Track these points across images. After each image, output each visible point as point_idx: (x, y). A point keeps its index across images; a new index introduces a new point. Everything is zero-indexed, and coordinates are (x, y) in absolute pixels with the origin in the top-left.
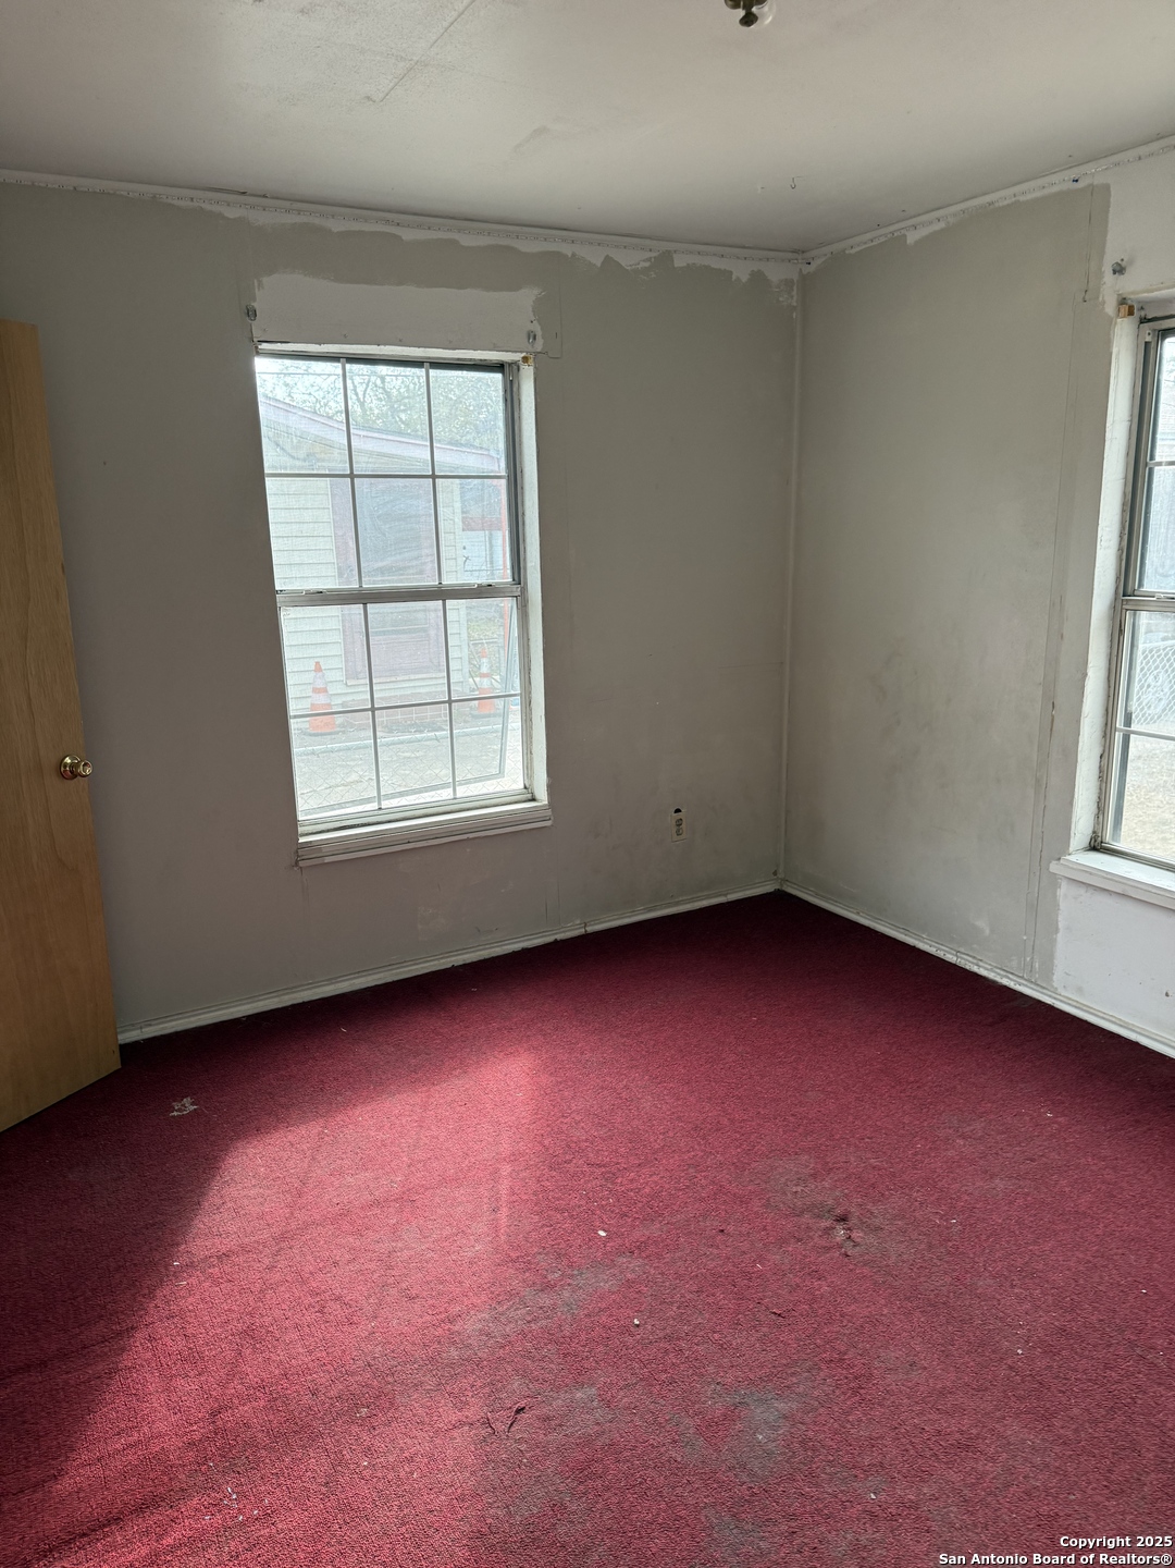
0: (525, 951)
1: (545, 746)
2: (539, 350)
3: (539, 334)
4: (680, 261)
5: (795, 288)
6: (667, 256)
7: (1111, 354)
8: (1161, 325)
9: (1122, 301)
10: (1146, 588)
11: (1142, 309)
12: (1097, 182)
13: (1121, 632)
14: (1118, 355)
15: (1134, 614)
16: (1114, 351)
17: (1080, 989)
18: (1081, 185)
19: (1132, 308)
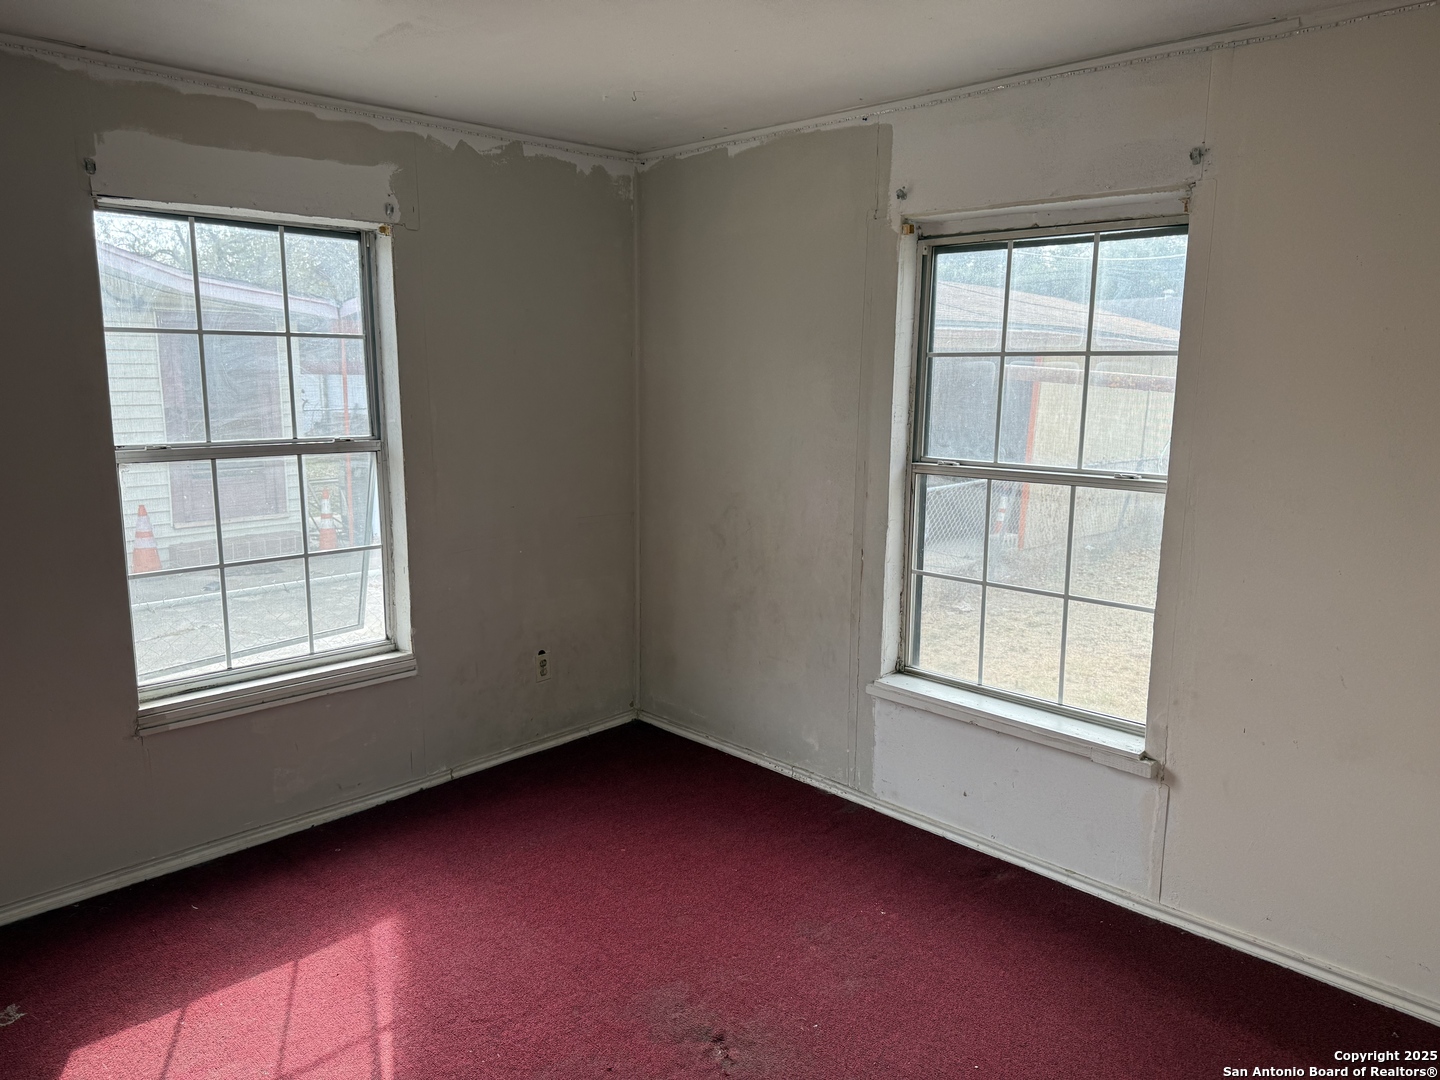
0: (390, 804)
1: (408, 597)
2: (397, 221)
3: (397, 207)
4: (529, 151)
5: (632, 184)
6: (516, 146)
7: (897, 264)
8: (934, 242)
9: (905, 221)
10: (931, 456)
11: (920, 228)
12: (882, 122)
13: (912, 491)
14: (903, 265)
15: (922, 477)
16: (900, 261)
17: (895, 794)
18: (869, 123)
19: (912, 227)
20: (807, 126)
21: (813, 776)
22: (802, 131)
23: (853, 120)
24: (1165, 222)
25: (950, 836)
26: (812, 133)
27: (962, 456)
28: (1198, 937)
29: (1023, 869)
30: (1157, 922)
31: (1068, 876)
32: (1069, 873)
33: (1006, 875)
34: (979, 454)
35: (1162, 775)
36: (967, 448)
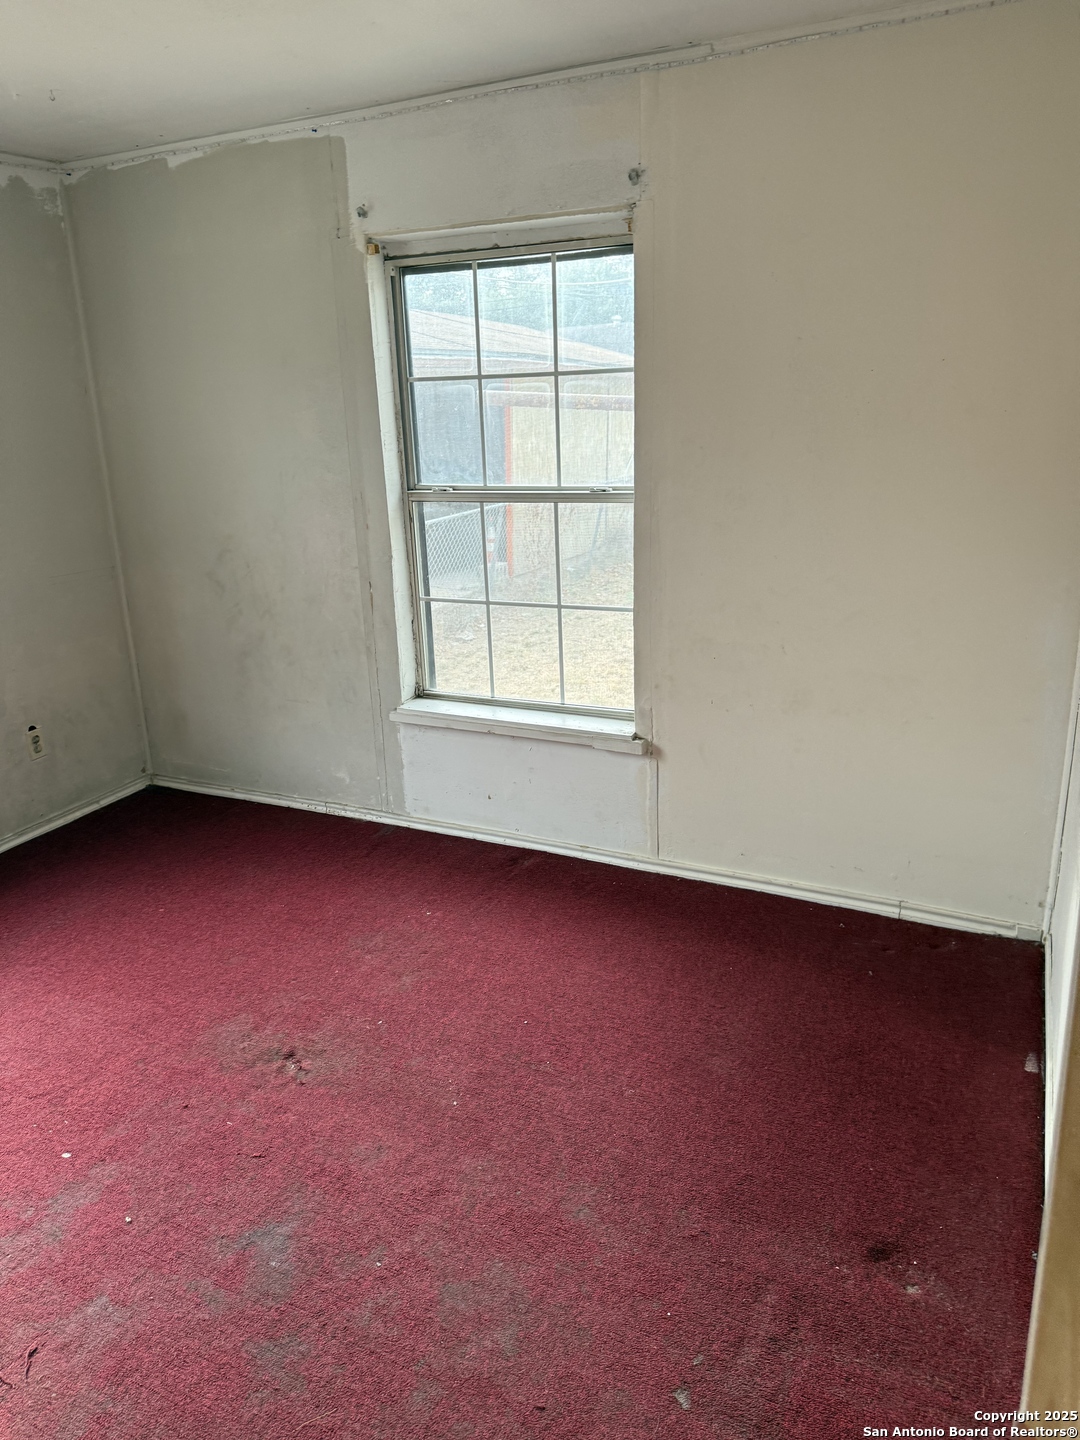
5: (59, 198)
7: (367, 285)
8: (402, 264)
9: (369, 241)
10: (424, 483)
11: (384, 248)
12: (333, 134)
13: (411, 519)
14: (372, 286)
15: (419, 505)
16: (369, 282)
17: (427, 810)
18: (320, 134)
19: (376, 246)
20: (253, 136)
21: (346, 808)
22: (248, 142)
23: (301, 130)
24: (612, 242)
25: (480, 837)
26: (260, 144)
27: (453, 482)
28: (690, 880)
29: (545, 853)
30: (658, 875)
31: (583, 851)
32: (584, 849)
33: (532, 860)
34: (469, 479)
35: (651, 751)
36: (458, 473)
